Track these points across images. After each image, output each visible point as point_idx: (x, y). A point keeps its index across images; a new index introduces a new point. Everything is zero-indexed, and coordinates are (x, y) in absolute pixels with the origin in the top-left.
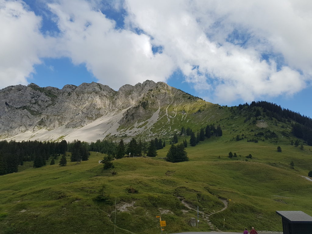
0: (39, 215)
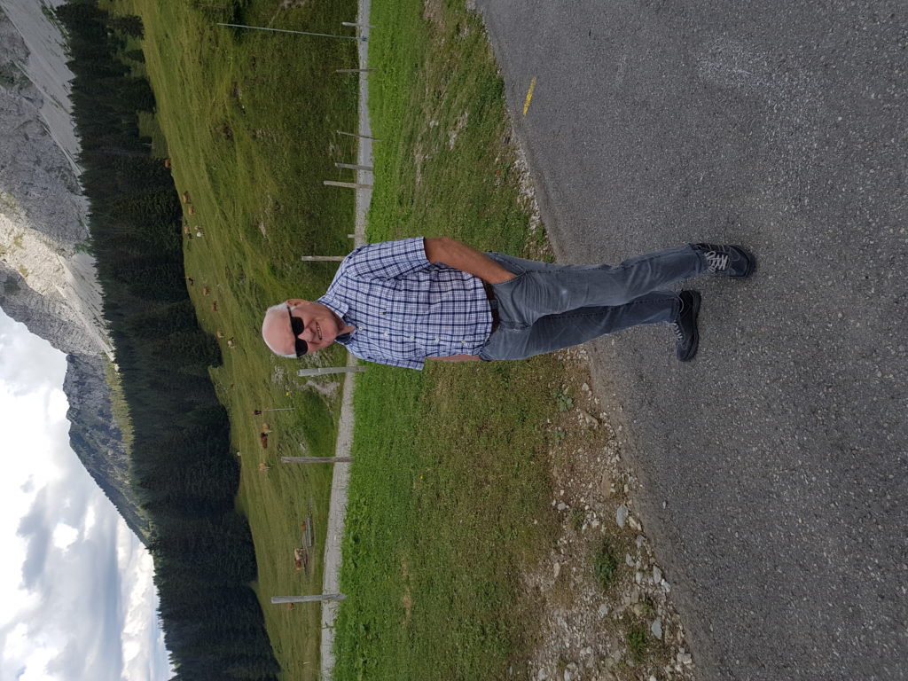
0: (273, 197)
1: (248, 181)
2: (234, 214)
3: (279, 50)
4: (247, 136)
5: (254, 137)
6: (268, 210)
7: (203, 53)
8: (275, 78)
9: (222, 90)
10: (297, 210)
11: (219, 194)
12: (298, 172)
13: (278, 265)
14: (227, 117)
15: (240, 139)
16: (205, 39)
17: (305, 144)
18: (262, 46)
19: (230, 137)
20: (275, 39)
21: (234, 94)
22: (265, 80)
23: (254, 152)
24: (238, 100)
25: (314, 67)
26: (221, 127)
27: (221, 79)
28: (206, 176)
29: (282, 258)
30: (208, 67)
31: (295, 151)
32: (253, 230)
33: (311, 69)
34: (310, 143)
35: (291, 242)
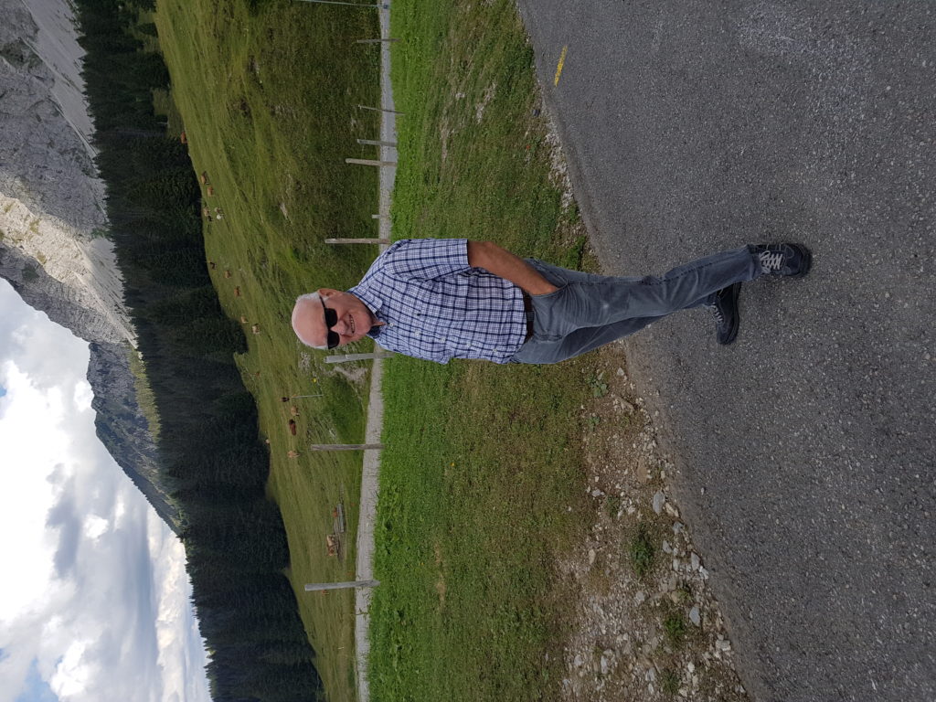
0: (294, 176)
1: (267, 160)
2: (254, 196)
3: (297, 21)
4: (265, 113)
5: (273, 113)
6: (289, 190)
7: (218, 25)
8: (294, 50)
9: (238, 65)
10: (318, 190)
11: (238, 174)
12: (319, 149)
13: (301, 247)
14: (244, 93)
15: (258, 116)
16: (220, 11)
17: (326, 120)
18: (279, 17)
19: (248, 114)
20: (292, 9)
21: (251, 68)
22: (283, 52)
23: (273, 129)
24: (255, 74)
25: (333, 38)
26: (238, 104)
27: (237, 53)
28: (225, 155)
29: (305, 240)
30: (223, 40)
31: (315, 127)
32: (274, 212)
33: (331, 40)
34: (330, 119)
35: (314, 223)
